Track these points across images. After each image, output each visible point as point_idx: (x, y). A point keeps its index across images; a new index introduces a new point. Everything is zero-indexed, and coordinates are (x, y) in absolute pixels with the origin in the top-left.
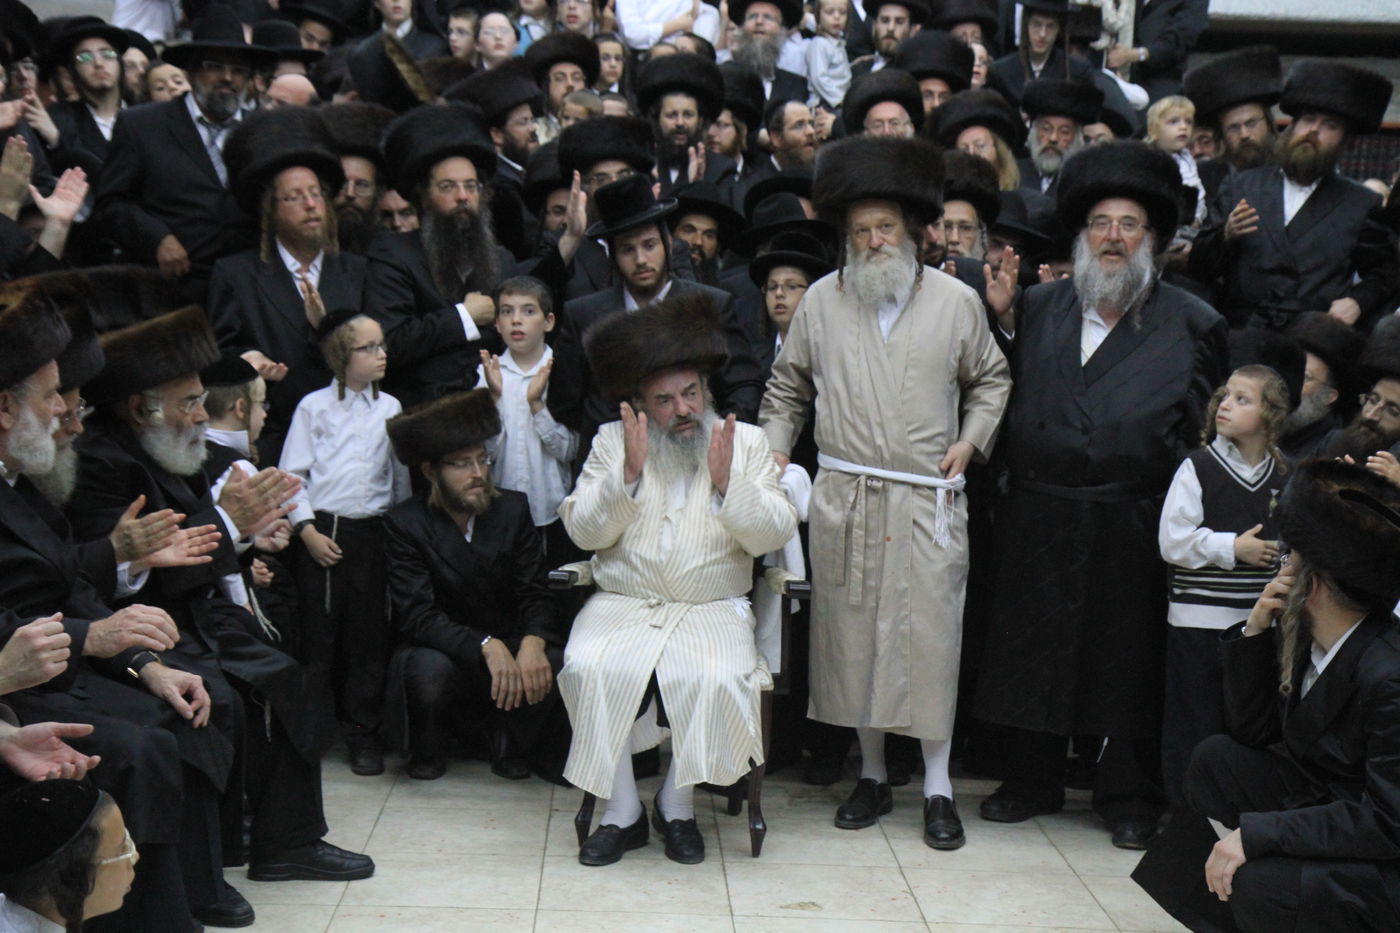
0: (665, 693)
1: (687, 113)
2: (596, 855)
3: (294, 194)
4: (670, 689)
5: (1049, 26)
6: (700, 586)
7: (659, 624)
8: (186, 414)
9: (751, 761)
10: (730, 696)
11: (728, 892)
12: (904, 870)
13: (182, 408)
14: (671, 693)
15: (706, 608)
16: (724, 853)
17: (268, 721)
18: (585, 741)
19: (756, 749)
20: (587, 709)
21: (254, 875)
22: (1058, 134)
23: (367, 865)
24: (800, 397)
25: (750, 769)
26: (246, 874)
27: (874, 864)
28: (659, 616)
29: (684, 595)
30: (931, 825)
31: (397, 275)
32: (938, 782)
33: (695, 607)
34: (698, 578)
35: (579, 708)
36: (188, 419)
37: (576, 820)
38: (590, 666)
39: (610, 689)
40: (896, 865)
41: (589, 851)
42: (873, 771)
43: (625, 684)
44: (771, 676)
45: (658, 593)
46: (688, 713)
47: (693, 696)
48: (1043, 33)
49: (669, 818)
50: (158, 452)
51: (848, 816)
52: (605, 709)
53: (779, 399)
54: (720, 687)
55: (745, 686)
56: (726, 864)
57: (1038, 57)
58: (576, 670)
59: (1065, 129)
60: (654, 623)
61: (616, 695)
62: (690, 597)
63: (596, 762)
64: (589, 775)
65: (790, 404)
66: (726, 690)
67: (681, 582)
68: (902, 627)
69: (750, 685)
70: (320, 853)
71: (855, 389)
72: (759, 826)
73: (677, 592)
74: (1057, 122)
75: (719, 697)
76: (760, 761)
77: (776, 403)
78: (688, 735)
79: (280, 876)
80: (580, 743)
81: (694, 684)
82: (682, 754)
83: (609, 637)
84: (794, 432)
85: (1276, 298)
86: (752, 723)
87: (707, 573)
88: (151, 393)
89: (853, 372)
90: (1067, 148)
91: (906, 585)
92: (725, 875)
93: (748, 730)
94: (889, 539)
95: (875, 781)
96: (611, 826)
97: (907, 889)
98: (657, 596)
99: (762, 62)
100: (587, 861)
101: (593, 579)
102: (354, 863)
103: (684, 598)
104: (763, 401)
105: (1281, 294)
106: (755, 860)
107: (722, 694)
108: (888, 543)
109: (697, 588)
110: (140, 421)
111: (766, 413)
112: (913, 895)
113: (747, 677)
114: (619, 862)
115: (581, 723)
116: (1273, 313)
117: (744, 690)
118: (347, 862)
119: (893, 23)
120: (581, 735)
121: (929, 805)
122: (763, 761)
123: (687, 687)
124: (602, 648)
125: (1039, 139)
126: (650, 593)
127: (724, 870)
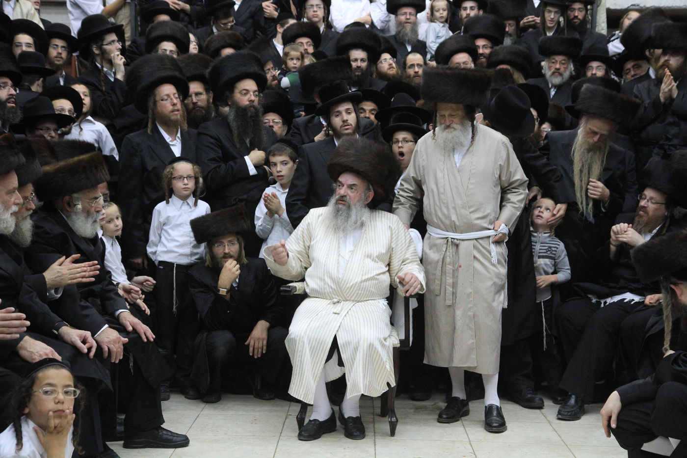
0: (342, 348)
1: (362, 60)
2: (307, 435)
3: (166, 97)
4: (344, 345)
5: (555, 12)
6: (360, 292)
7: (338, 312)
8: (93, 207)
9: (388, 384)
10: (375, 348)
11: (375, 453)
12: (471, 442)
13: (91, 204)
14: (344, 347)
15: (363, 304)
16: (376, 435)
17: (131, 364)
18: (299, 373)
19: (391, 378)
20: (299, 357)
21: (126, 446)
22: (560, 64)
23: (186, 440)
24: (415, 196)
25: (388, 389)
26: (122, 445)
27: (456, 440)
28: (338, 308)
29: (351, 297)
30: (488, 420)
31: (213, 141)
32: (492, 397)
33: (357, 303)
34: (358, 288)
35: (295, 356)
36: (93, 209)
37: (297, 418)
38: (301, 334)
39: (311, 346)
40: (468, 440)
41: (303, 433)
42: (459, 393)
43: (320, 344)
44: (398, 340)
45: (338, 296)
46: (353, 359)
47: (356, 349)
48: (552, 16)
49: (346, 416)
50: (76, 225)
51: (444, 416)
52: (309, 357)
53: (403, 197)
54: (370, 344)
55: (383, 344)
56: (376, 440)
57: (550, 29)
58: (294, 337)
59: (563, 62)
60: (335, 312)
61: (315, 350)
62: (355, 298)
63: (305, 384)
64: (301, 391)
65: (410, 200)
66: (373, 345)
67: (350, 290)
68: (469, 313)
69: (387, 343)
70: (160, 433)
71: (441, 190)
72: (394, 419)
73: (348, 295)
74: (559, 58)
75: (369, 349)
76: (393, 384)
77: (402, 199)
78: (353, 369)
79: (139, 446)
80: (296, 374)
81: (356, 342)
82: (350, 380)
83: (311, 319)
84: (412, 214)
85: (668, 139)
86: (388, 364)
87: (363, 286)
88: (75, 195)
89: (441, 181)
90: (565, 71)
91: (471, 291)
92: (375, 445)
93: (386, 367)
94: (460, 267)
95: (459, 398)
96: (315, 420)
97: (472, 452)
98: (338, 298)
99: (410, 38)
100: (302, 438)
101: (305, 291)
102: (179, 439)
103: (352, 299)
104: (395, 199)
105: (671, 137)
106: (392, 438)
107: (371, 347)
108: (460, 269)
109: (358, 293)
110: (68, 209)
111: (396, 205)
112: (475, 454)
113: (385, 339)
114: (320, 439)
115: (297, 363)
116: (667, 147)
117: (383, 346)
118: (175, 438)
119: (469, 10)
120: (297, 370)
121: (487, 409)
122: (395, 385)
123: (353, 344)
124: (307, 324)
125: (550, 68)
126: (334, 296)
127: (375, 443)
